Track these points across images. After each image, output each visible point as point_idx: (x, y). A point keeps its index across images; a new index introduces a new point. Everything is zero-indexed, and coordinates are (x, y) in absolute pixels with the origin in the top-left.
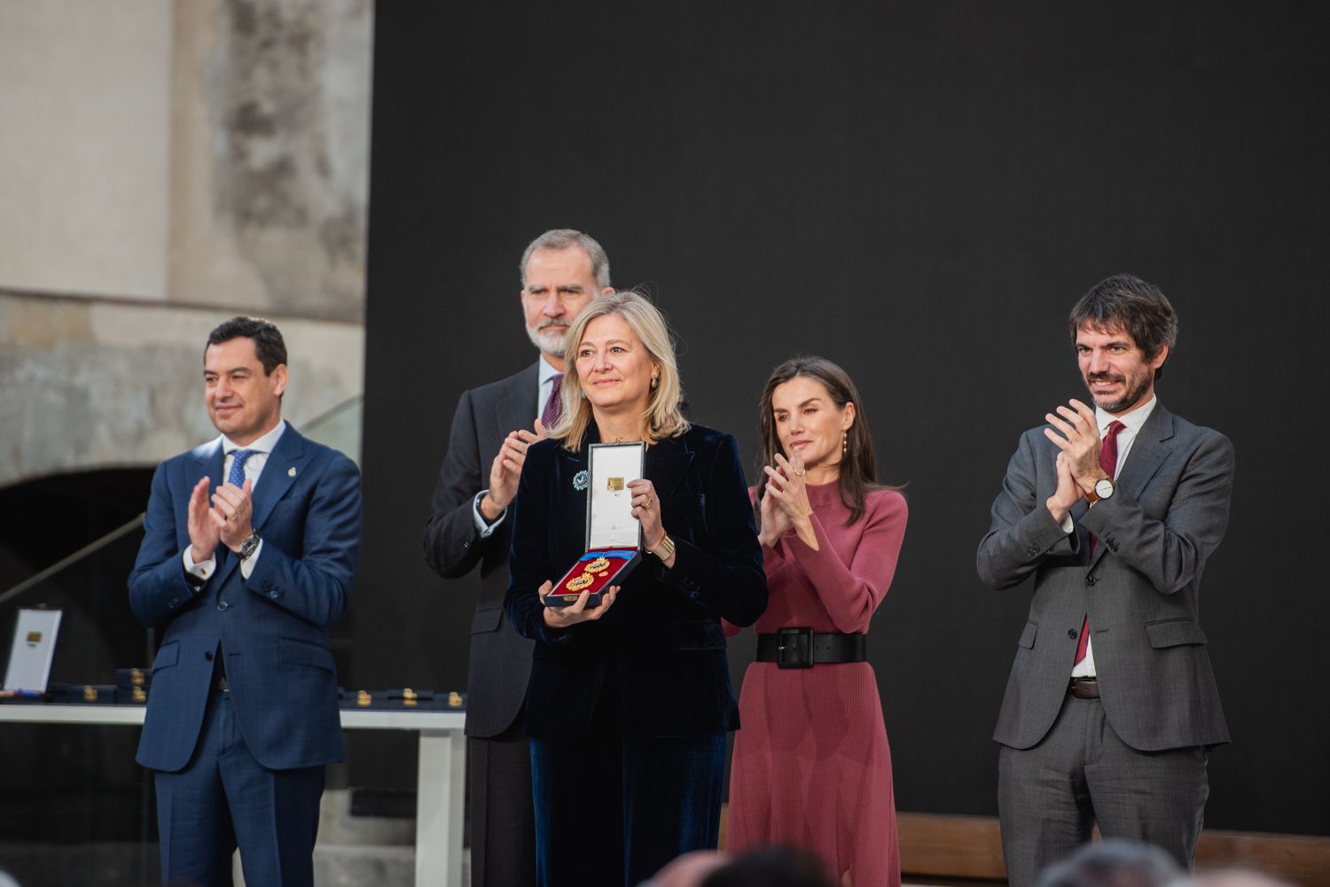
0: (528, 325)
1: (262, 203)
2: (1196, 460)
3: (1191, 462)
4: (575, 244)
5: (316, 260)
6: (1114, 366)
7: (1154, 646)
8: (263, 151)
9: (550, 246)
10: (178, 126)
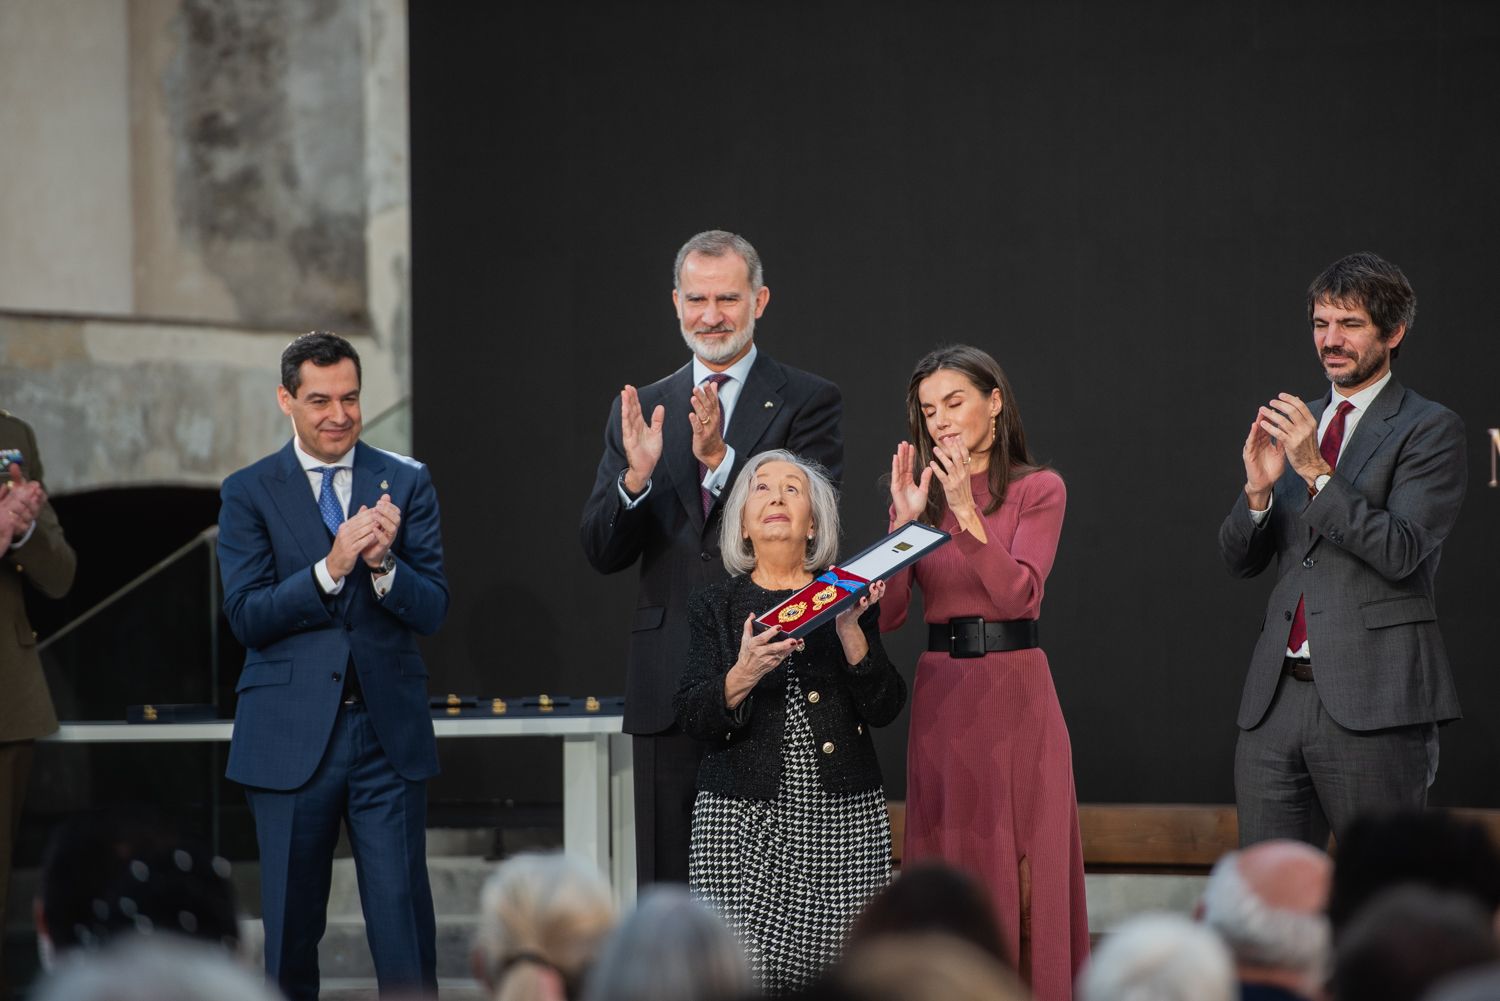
0: (683, 328)
1: (228, 215)
2: (1415, 438)
3: (1410, 440)
4: (730, 249)
5: (287, 274)
6: (1350, 343)
7: (1368, 626)
8: (227, 163)
9: (706, 253)
10: (138, 138)
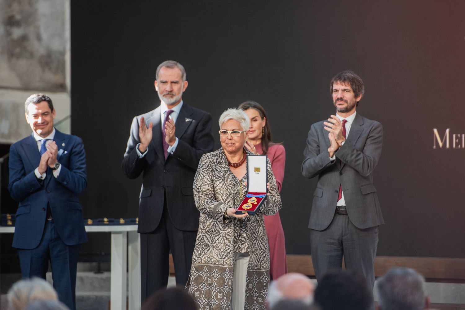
1: (17, 50)
2: (372, 131)
4: (176, 66)
5: (38, 71)
7: (362, 194)
8: (17, 33)
9: (168, 67)
